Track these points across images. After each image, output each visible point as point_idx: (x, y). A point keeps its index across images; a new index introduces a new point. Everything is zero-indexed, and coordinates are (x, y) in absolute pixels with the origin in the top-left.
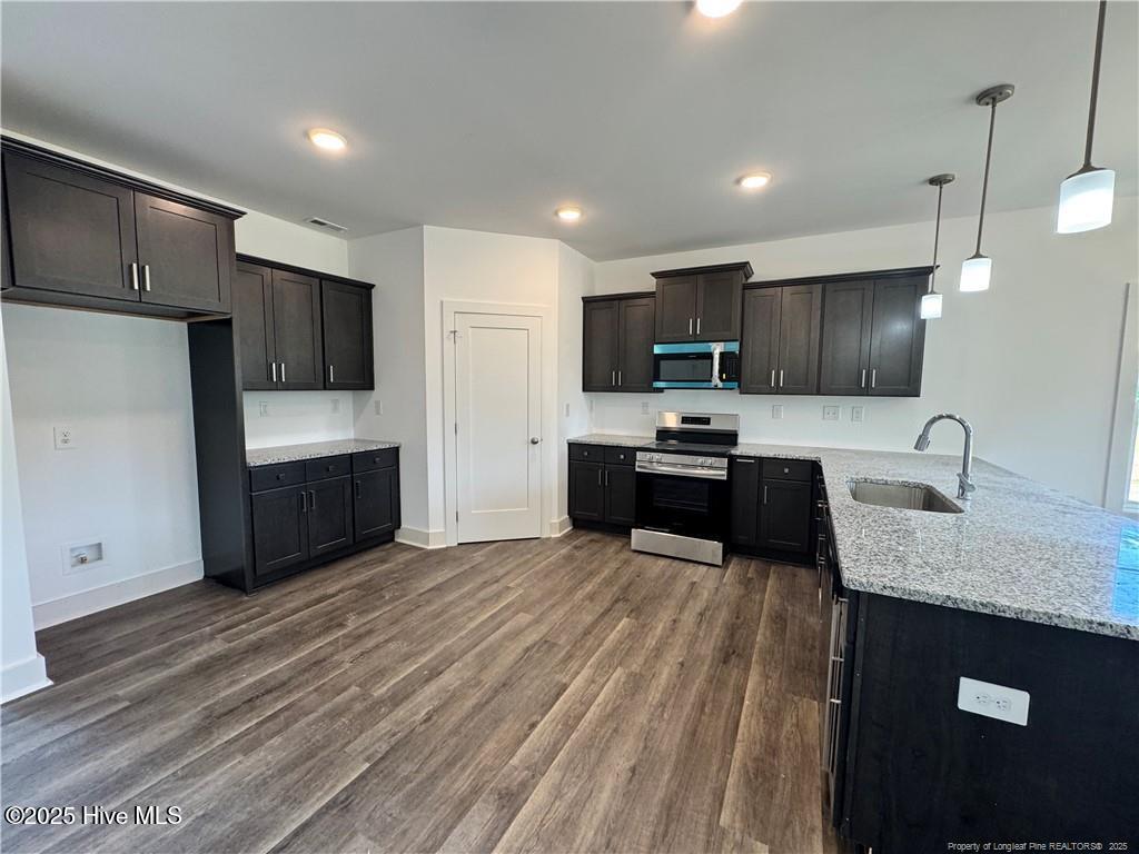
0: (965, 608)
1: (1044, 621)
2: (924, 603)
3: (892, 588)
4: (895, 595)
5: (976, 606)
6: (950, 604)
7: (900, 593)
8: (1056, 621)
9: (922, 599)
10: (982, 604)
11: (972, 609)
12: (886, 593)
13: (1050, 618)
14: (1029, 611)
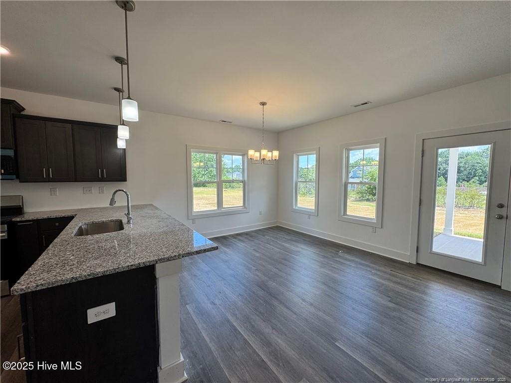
0: (81, 280)
1: (113, 272)
2: (61, 285)
3: (42, 285)
4: (44, 288)
5: (86, 277)
6: (74, 281)
7: (46, 285)
8: (117, 270)
9: (59, 284)
10: (88, 275)
11: (84, 279)
12: (38, 288)
13: (115, 270)
14: (107, 270)
